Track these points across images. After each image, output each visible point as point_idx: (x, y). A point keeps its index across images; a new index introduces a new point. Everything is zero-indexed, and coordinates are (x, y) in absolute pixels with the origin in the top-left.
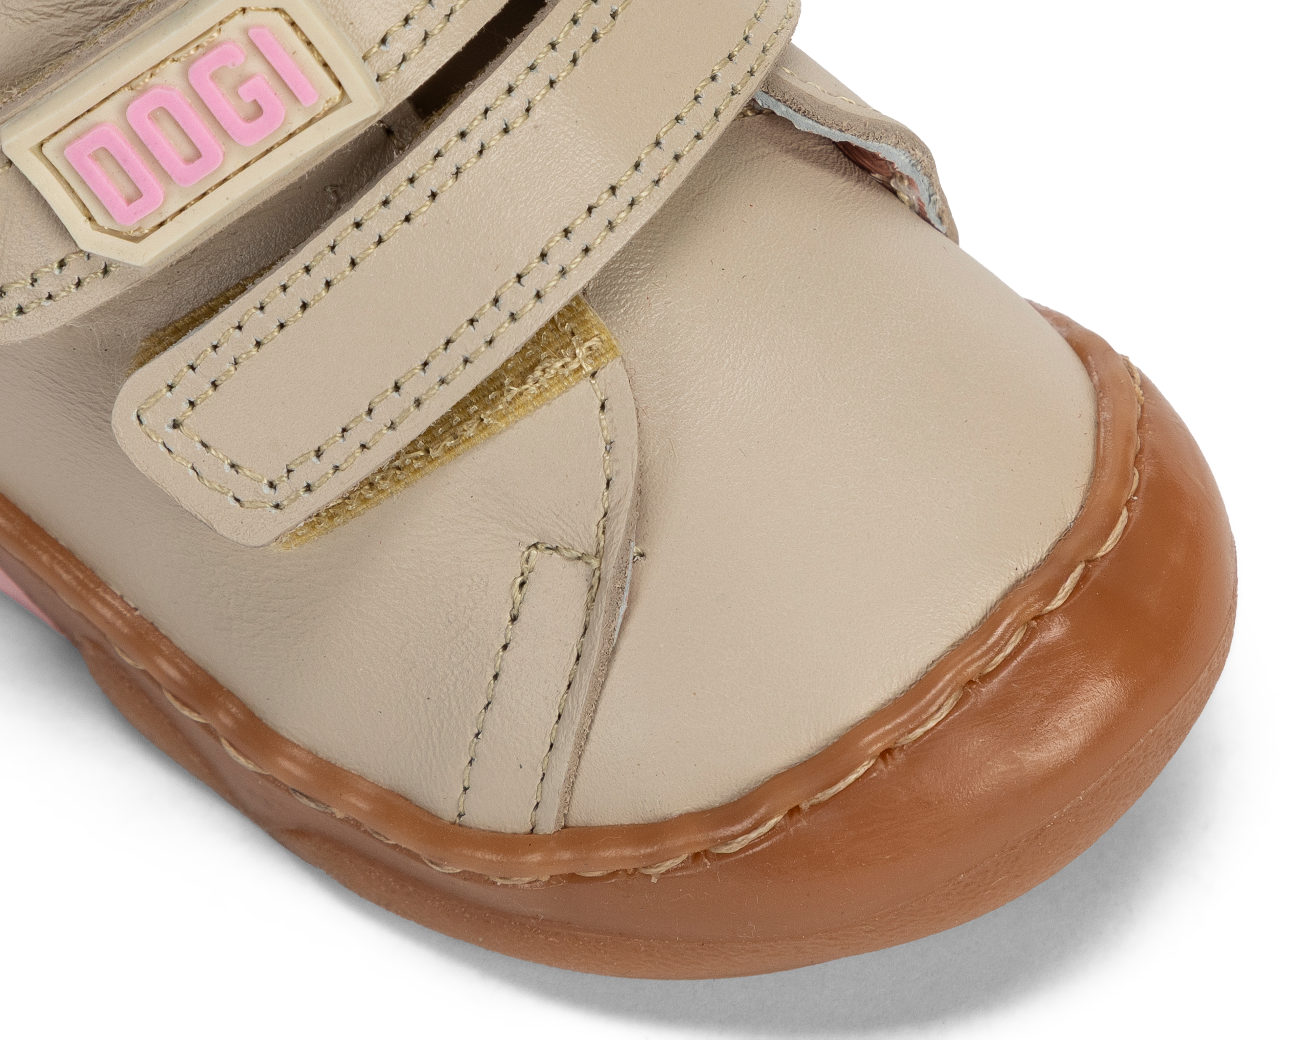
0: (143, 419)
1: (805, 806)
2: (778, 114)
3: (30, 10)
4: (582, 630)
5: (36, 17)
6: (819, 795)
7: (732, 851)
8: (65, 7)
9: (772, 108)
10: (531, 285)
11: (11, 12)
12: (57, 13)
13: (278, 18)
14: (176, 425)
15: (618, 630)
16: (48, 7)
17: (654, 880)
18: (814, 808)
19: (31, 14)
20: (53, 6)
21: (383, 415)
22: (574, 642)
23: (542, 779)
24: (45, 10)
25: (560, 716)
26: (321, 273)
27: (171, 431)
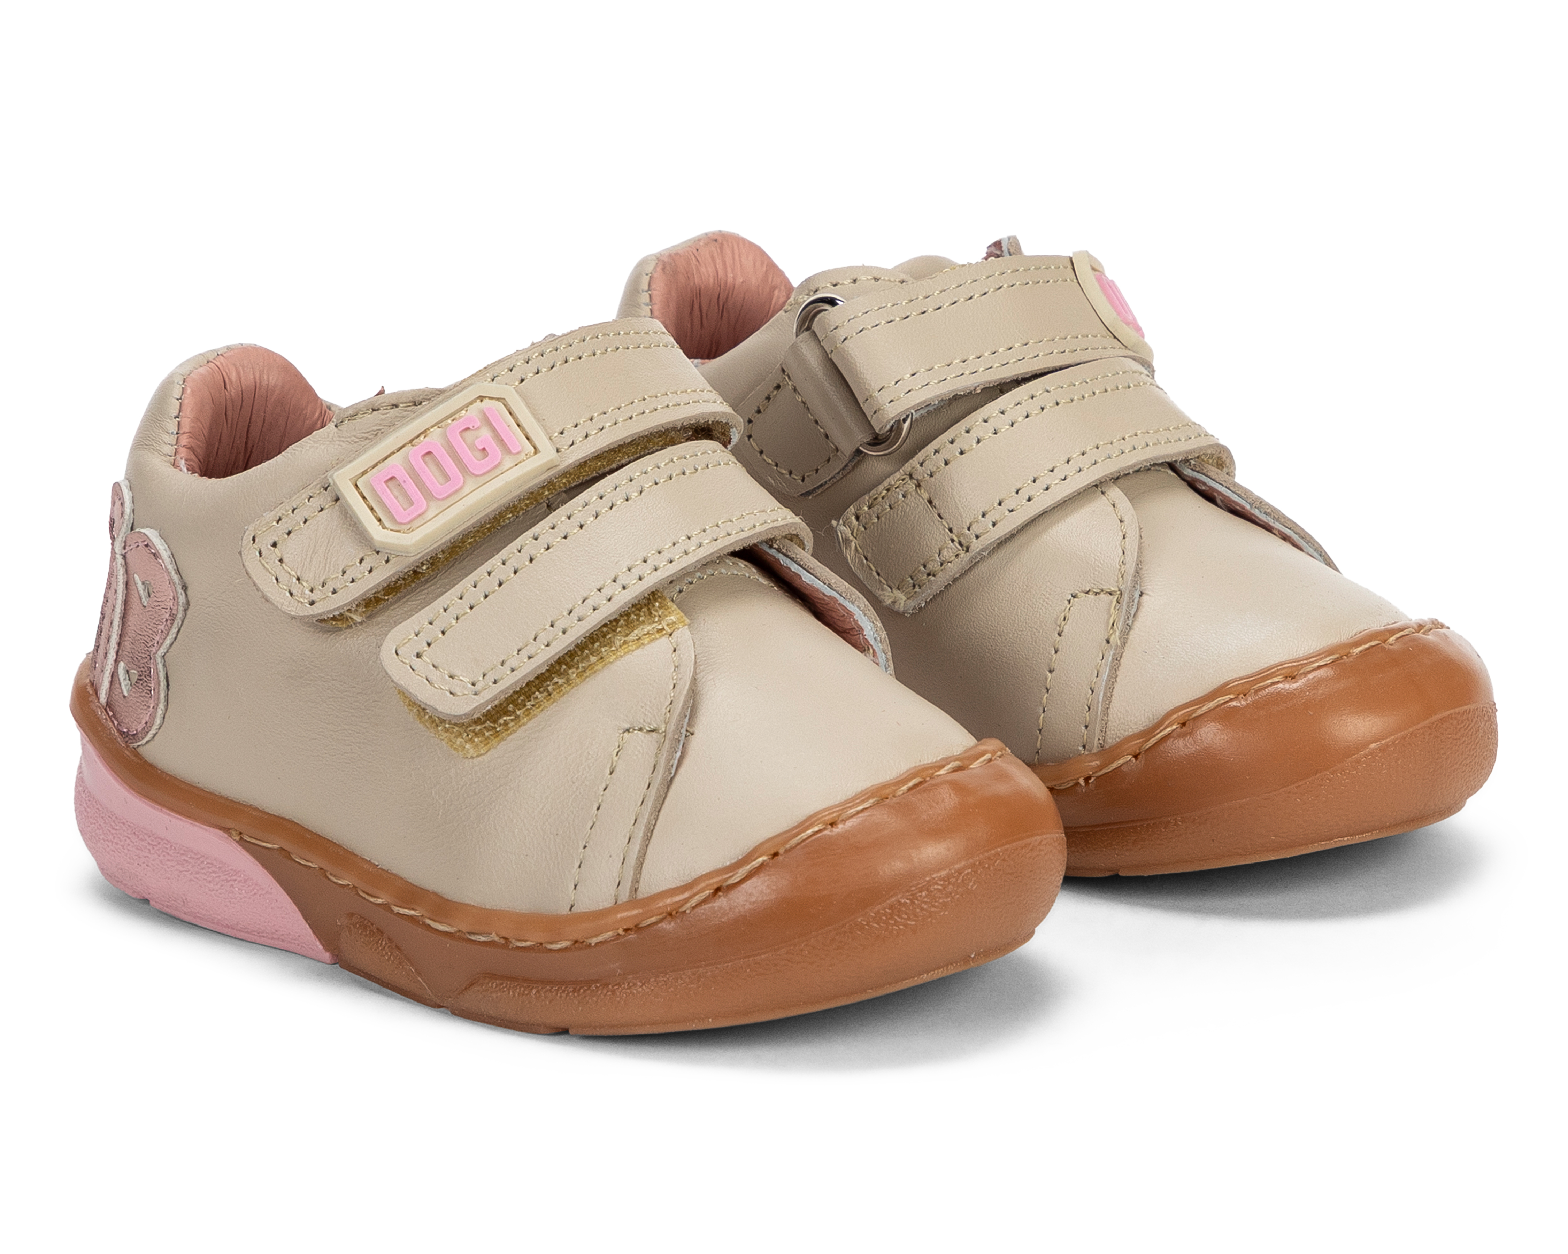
0: (399, 652)
1: (781, 851)
2: (793, 570)
3: (354, 436)
4: (652, 769)
5: (357, 440)
6: (791, 842)
7: (736, 881)
8: (375, 433)
9: (789, 566)
10: (636, 572)
11: (343, 439)
12: (370, 437)
13: (500, 405)
14: (418, 656)
15: (675, 767)
16: (365, 433)
17: (688, 912)
18: (786, 851)
19: (354, 438)
20: (368, 432)
21: (543, 638)
22: (647, 777)
23: (623, 863)
24: (363, 435)
25: (636, 820)
26: (512, 564)
27: (415, 658)
